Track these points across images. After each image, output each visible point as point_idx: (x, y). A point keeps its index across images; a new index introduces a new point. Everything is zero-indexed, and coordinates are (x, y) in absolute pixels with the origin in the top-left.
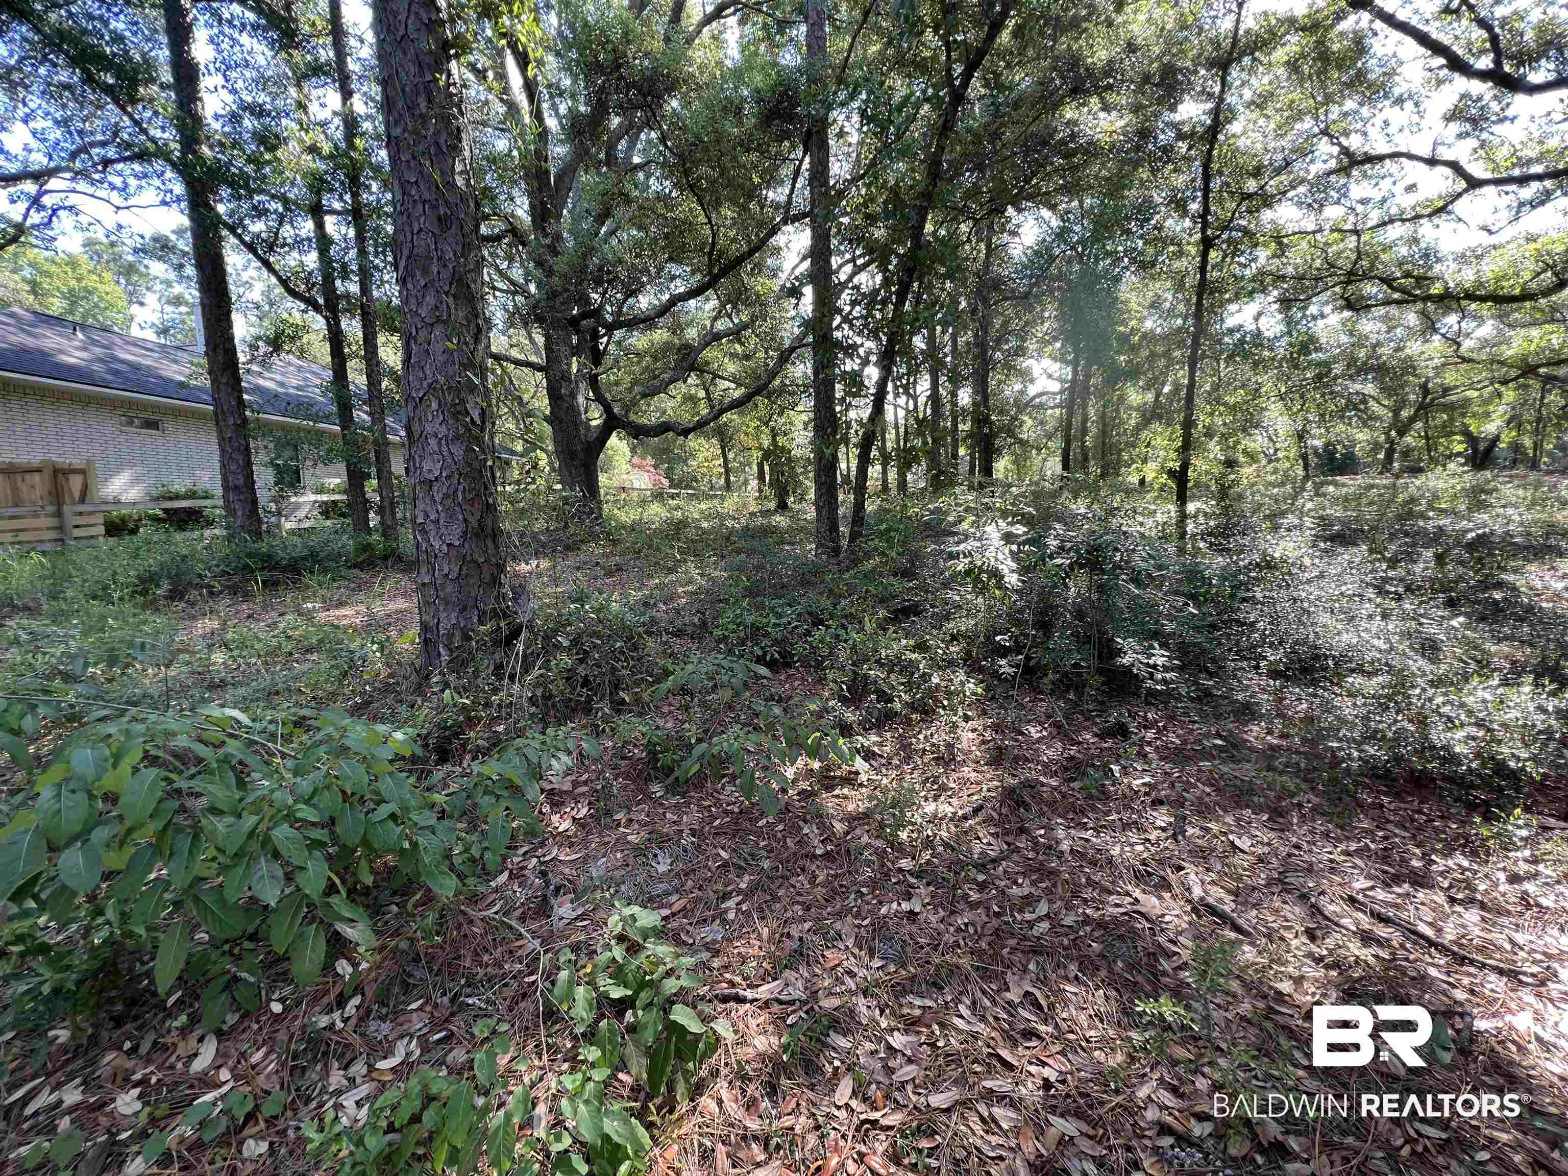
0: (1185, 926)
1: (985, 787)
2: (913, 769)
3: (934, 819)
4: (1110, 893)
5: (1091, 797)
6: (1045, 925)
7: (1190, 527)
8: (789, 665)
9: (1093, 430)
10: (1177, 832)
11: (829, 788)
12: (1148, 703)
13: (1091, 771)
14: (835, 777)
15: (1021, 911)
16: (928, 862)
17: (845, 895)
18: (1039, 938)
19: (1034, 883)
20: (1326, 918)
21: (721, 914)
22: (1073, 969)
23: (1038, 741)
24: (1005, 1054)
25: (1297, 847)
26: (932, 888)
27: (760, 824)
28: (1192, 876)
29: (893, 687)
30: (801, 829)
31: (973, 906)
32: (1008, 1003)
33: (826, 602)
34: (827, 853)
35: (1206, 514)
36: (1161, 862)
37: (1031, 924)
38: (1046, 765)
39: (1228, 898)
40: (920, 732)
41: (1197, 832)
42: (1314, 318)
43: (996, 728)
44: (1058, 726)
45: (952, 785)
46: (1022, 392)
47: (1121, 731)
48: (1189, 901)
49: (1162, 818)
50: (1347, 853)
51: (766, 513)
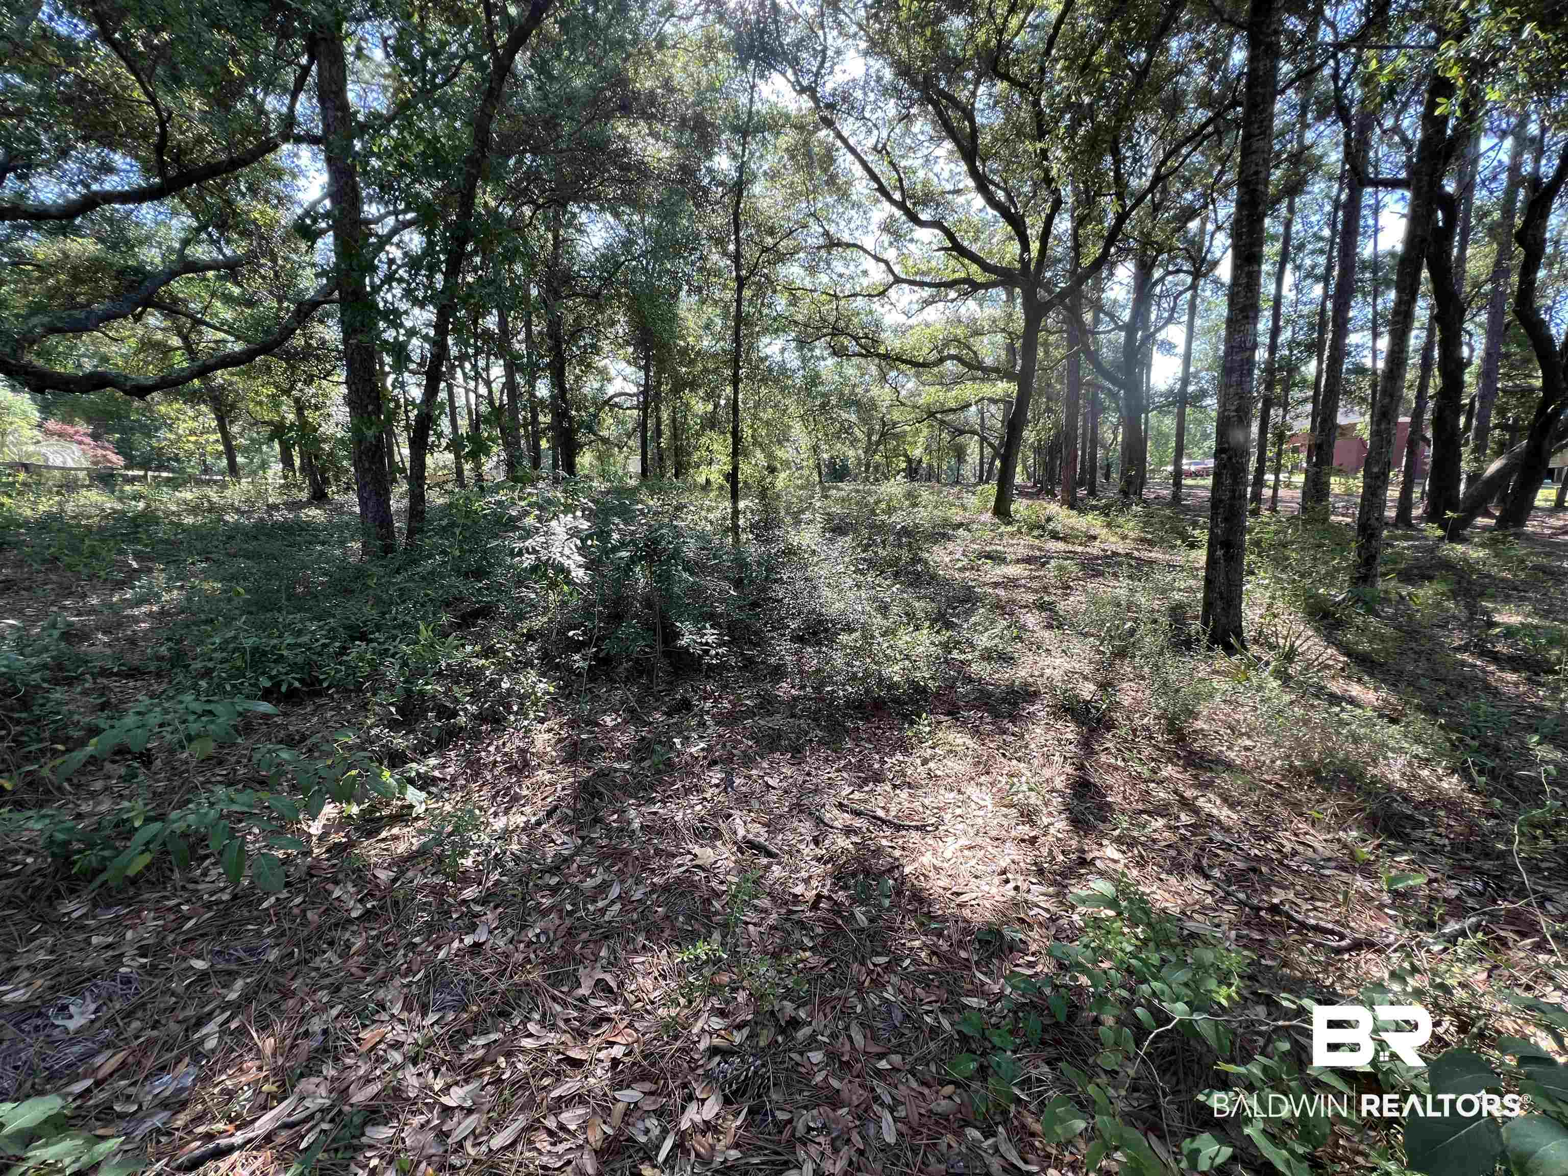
0: (732, 865)
1: (559, 787)
2: (481, 786)
3: (506, 835)
4: (674, 856)
5: (659, 772)
6: (617, 907)
7: (741, 522)
8: (319, 694)
9: (667, 432)
10: (727, 784)
11: (371, 833)
12: (708, 677)
13: (658, 748)
14: (381, 818)
15: (594, 901)
16: (496, 884)
17: (389, 955)
18: (610, 922)
19: (607, 869)
20: (826, 825)
21: (193, 1048)
22: (641, 939)
23: (613, 729)
24: (575, 1054)
25: (809, 774)
26: (500, 910)
27: (265, 905)
28: (738, 821)
29: (456, 701)
30: (330, 893)
31: (545, 913)
32: (580, 1000)
33: (370, 612)
34: (368, 912)
35: (752, 511)
36: (714, 816)
37: (603, 911)
38: (619, 751)
39: (762, 831)
40: (489, 745)
41: (742, 781)
42: (818, 359)
43: (572, 724)
44: (632, 711)
45: (525, 792)
46: (601, 389)
47: (686, 705)
48: (735, 843)
49: (716, 776)
50: (838, 770)
51: (295, 506)
